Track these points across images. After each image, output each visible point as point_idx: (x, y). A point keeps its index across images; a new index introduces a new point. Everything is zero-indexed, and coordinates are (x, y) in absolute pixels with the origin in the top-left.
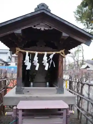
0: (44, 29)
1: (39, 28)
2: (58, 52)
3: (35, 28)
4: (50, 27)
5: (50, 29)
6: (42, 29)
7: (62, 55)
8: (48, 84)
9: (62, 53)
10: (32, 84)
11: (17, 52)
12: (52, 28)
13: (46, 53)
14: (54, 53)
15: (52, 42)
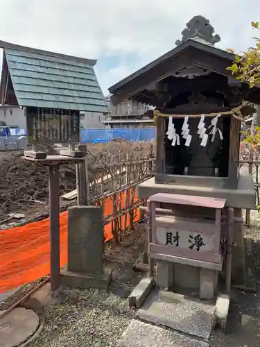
0: (194, 76)
1: (184, 76)
2: (227, 113)
3: (178, 76)
4: (205, 70)
5: (204, 74)
6: (191, 76)
7: (236, 117)
8: (216, 170)
9: (236, 114)
10: (186, 169)
11: (155, 117)
12: (208, 72)
13: (203, 116)
14: (219, 115)
15: (217, 92)
